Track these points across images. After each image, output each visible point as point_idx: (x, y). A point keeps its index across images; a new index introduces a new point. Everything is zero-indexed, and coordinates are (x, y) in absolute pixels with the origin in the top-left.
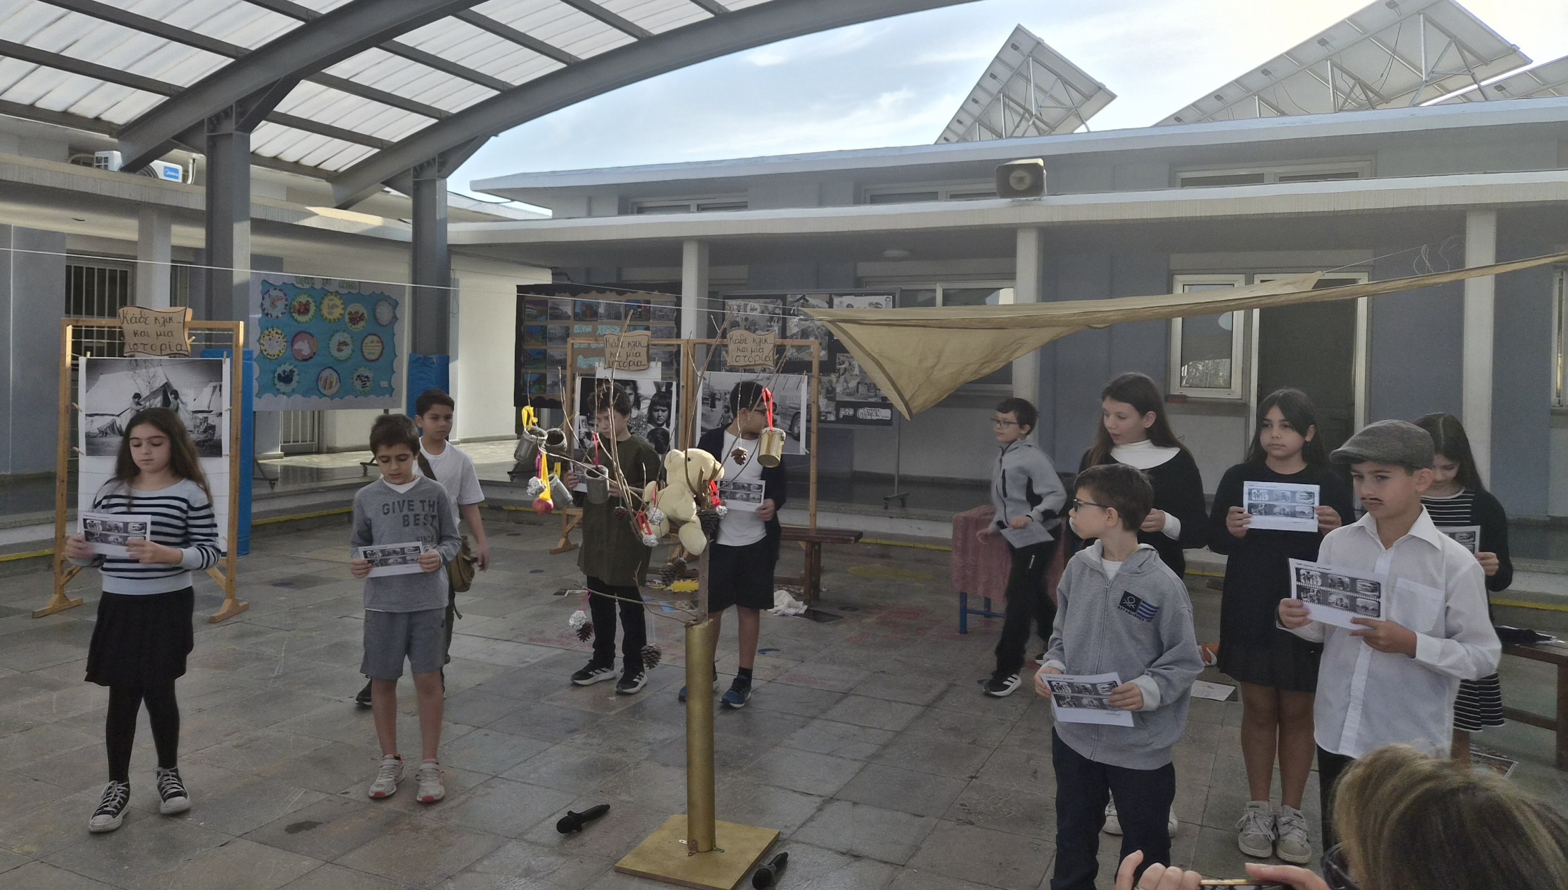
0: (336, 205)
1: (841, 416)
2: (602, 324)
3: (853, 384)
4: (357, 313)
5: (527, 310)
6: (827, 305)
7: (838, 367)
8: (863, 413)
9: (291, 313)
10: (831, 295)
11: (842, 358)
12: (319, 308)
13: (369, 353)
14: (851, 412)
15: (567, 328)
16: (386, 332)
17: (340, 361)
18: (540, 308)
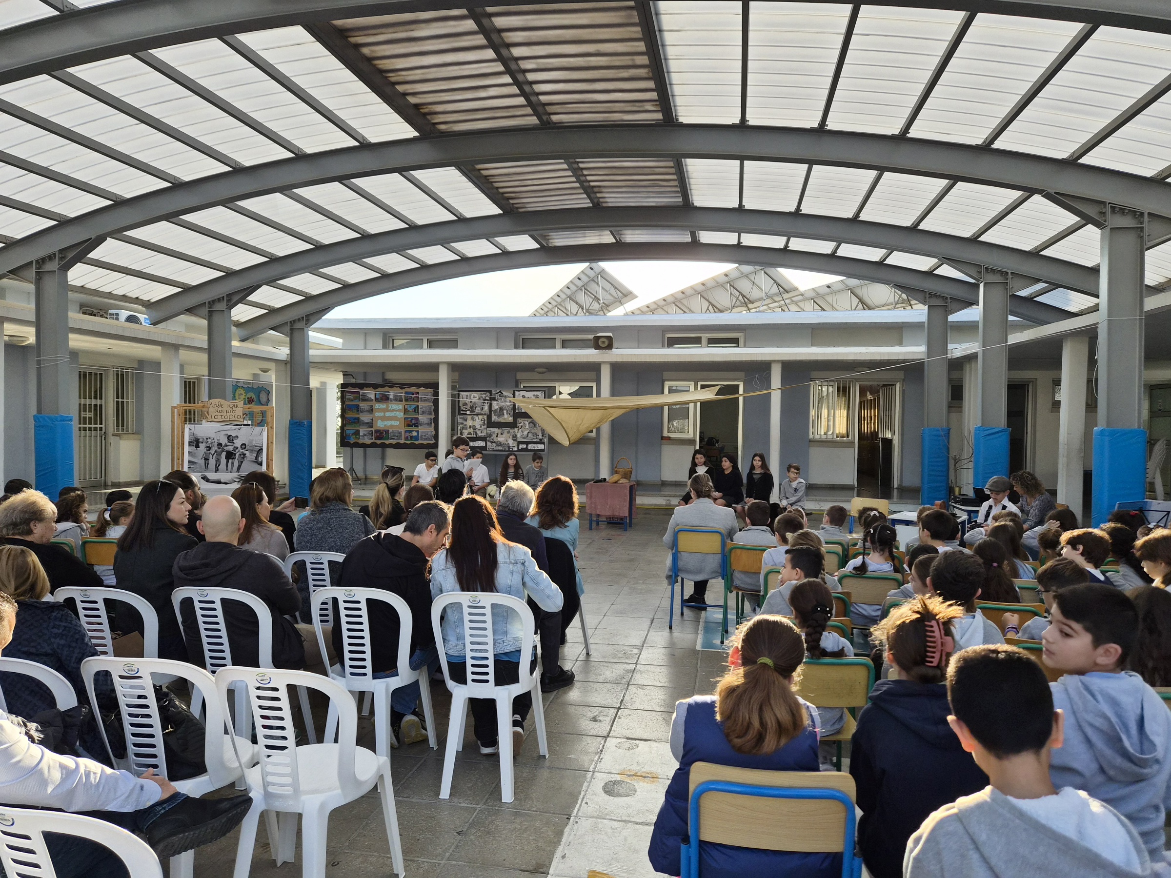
0: (240, 340)
1: (520, 448)
2: (391, 404)
3: (526, 433)
4: (251, 397)
5: (347, 397)
6: (512, 396)
7: (518, 425)
8: (530, 447)
10: (514, 391)
11: (520, 421)
14: (525, 446)
15: (372, 406)
18: (355, 395)
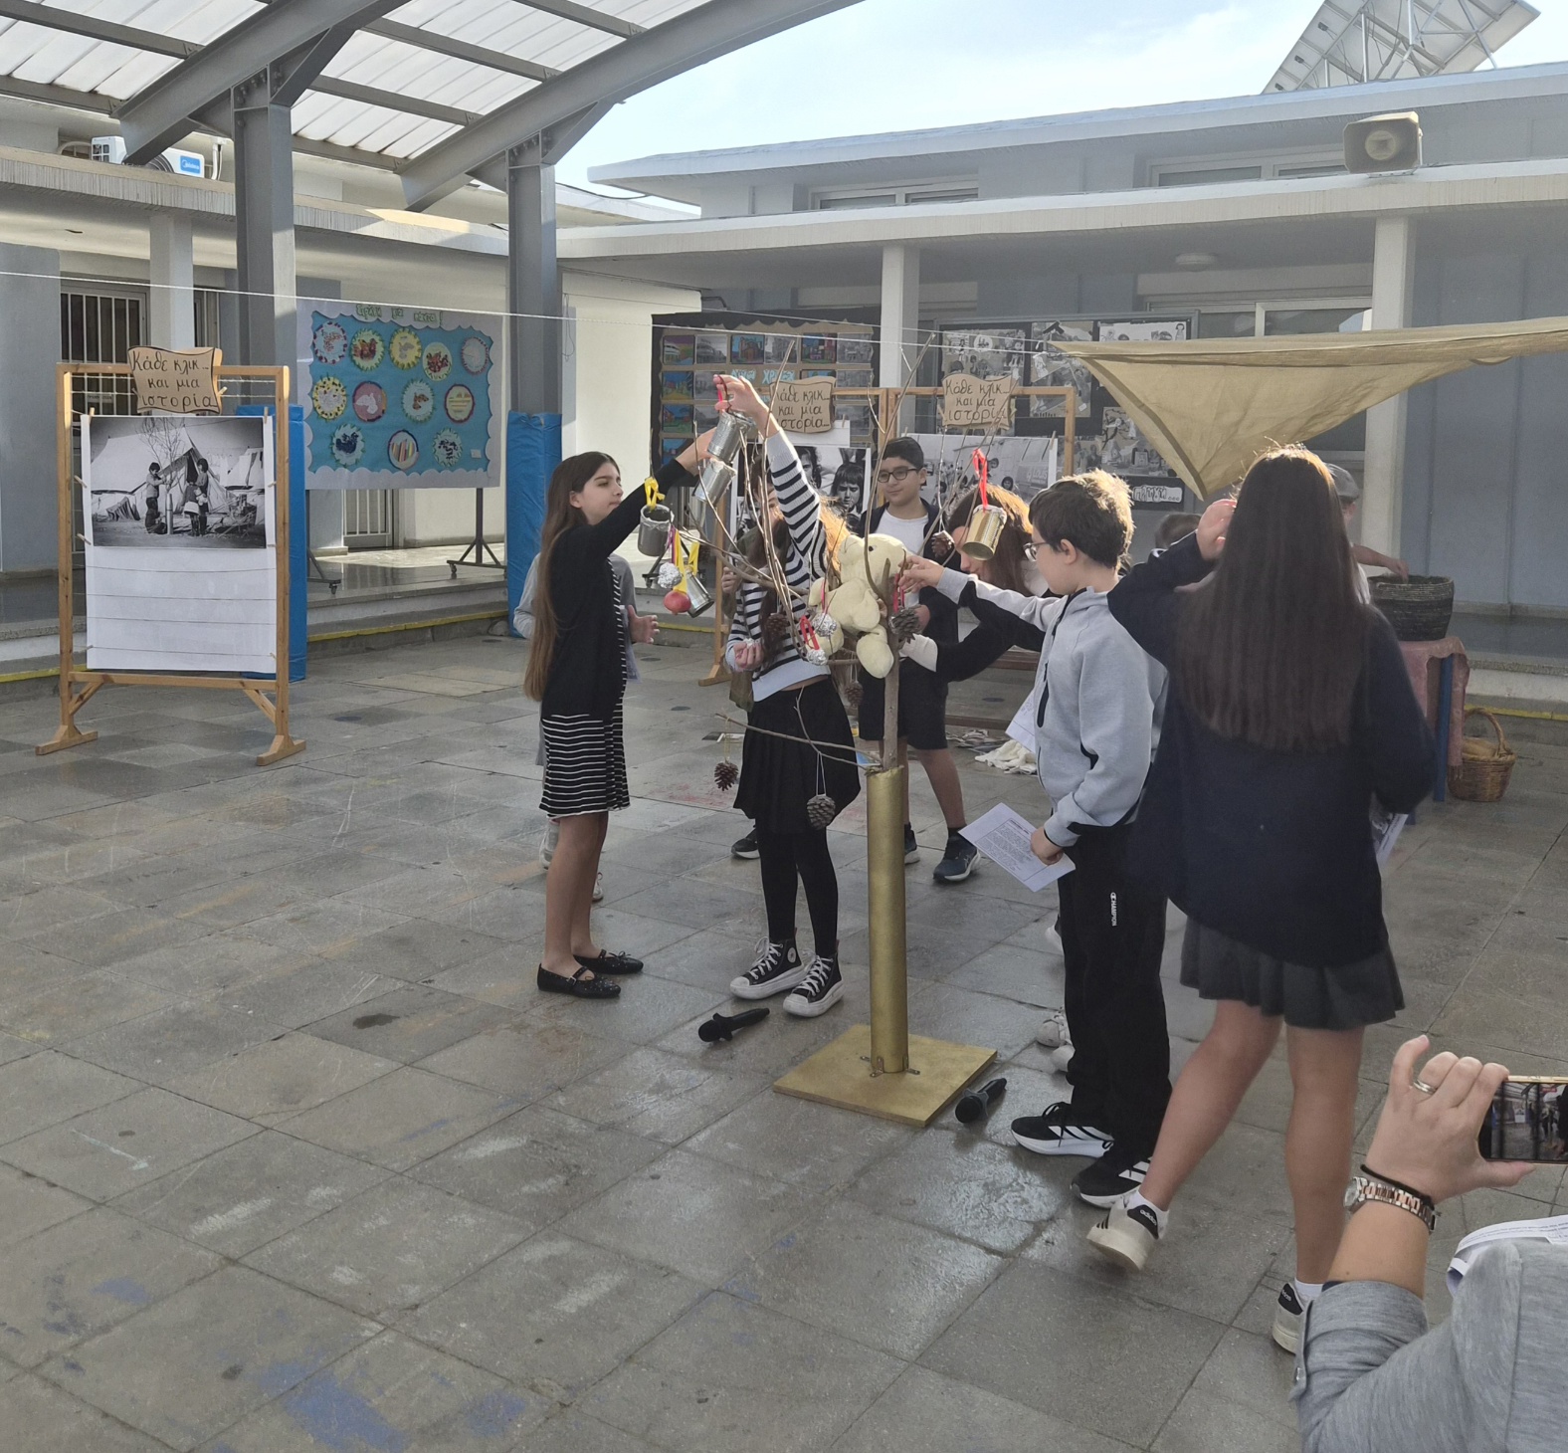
0: (407, 206)
2: (770, 368)
3: (1127, 451)
4: (438, 355)
5: (666, 349)
6: (1091, 337)
7: (1105, 426)
8: (1141, 493)
9: (351, 356)
10: (1096, 322)
11: (1111, 414)
12: (388, 350)
13: (455, 411)
16: (476, 382)
17: (417, 422)
18: (684, 347)
